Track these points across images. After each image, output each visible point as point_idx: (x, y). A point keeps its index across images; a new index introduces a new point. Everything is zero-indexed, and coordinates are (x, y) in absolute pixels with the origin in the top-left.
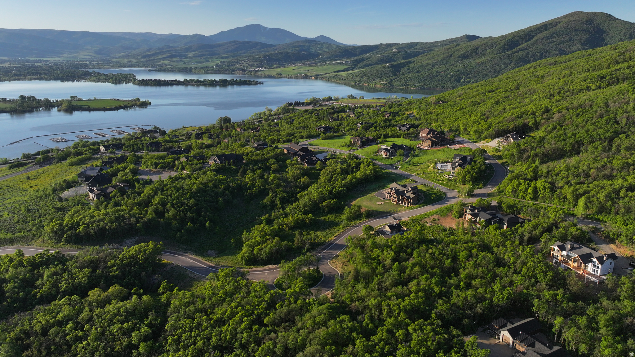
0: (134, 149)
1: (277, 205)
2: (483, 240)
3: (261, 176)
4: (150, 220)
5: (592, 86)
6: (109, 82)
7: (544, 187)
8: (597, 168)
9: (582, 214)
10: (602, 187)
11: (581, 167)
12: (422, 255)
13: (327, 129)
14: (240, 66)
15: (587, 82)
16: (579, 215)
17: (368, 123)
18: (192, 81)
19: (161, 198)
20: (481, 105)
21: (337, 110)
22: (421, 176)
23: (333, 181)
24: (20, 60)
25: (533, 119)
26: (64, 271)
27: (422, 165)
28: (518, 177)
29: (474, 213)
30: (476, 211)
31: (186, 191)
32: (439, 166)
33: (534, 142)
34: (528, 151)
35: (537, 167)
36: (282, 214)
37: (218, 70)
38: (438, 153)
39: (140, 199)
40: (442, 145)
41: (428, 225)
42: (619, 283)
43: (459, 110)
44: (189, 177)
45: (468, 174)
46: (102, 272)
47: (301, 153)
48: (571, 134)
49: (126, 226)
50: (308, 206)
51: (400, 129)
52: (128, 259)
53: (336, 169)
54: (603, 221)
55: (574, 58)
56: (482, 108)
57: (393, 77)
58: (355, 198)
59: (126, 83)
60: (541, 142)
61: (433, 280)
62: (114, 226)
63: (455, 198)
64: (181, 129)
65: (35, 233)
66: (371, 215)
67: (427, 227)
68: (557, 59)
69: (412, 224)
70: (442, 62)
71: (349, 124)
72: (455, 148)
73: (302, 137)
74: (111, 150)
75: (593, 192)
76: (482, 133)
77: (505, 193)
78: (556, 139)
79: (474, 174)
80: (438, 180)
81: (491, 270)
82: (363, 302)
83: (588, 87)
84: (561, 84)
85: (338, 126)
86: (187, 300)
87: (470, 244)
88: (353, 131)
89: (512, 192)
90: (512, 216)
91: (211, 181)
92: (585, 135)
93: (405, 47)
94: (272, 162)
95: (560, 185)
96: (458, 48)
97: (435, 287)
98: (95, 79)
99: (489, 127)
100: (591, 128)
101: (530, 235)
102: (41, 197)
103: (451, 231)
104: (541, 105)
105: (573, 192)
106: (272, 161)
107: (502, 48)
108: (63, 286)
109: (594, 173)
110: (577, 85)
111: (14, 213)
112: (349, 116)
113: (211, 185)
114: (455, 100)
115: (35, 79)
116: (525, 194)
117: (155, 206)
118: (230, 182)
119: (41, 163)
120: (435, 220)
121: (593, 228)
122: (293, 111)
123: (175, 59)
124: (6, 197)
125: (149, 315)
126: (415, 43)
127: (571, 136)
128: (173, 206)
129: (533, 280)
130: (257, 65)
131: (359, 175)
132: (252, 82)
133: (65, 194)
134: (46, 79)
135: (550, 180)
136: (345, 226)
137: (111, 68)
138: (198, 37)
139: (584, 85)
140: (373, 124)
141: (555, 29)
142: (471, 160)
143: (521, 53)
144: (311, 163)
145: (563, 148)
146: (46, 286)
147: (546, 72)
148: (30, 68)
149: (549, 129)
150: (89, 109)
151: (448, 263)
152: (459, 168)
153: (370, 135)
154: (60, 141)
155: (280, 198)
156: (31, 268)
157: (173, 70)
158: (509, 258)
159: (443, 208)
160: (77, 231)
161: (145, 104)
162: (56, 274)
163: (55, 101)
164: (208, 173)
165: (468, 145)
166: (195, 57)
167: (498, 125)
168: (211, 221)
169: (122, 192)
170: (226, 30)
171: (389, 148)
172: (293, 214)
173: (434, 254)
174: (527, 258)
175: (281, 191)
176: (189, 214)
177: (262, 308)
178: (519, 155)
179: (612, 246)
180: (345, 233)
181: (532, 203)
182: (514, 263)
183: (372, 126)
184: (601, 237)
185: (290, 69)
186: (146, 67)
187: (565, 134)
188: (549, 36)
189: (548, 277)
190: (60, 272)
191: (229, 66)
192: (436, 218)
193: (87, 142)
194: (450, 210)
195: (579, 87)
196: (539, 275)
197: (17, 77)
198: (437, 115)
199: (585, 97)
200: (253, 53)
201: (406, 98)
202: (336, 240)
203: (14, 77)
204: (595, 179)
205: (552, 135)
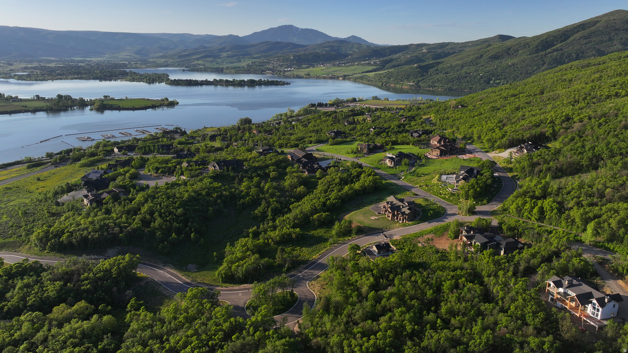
0: (145, 151)
1: (268, 216)
2: (473, 268)
3: (258, 185)
4: (134, 230)
5: (622, 92)
6: (144, 82)
7: (551, 207)
8: (613, 188)
9: (590, 241)
10: (616, 211)
11: (597, 185)
12: (403, 282)
13: (339, 134)
14: (270, 66)
15: (617, 87)
16: (587, 242)
17: (381, 128)
18: (221, 81)
19: (150, 207)
20: (500, 111)
21: (356, 112)
22: (423, 189)
23: (330, 191)
24: (65, 60)
25: (551, 128)
26: (37, 282)
27: (427, 176)
28: (525, 194)
29: (469, 234)
30: (472, 232)
31: (177, 200)
32: (444, 177)
33: (548, 155)
34: (540, 164)
35: (548, 184)
36: (270, 227)
37: (249, 70)
38: (446, 163)
39: (130, 206)
40: (451, 154)
41: (420, 245)
42: (621, 332)
43: (477, 116)
44: (185, 183)
45: (472, 188)
46: (74, 286)
47: (304, 160)
48: (589, 146)
49: (108, 236)
50: (299, 219)
51: (412, 136)
52: (102, 273)
53: (335, 179)
54: (613, 252)
55: (609, 60)
56: (500, 114)
57: (421, 78)
58: (349, 211)
59: (159, 83)
60: (555, 155)
61: (407, 316)
62: (97, 235)
63: (454, 214)
64: (202, 129)
65: (24, 239)
66: (363, 231)
67: (418, 248)
68: (591, 61)
69: (403, 243)
70: (472, 63)
71: (362, 129)
72: (465, 158)
73: (311, 142)
74: (123, 151)
75: (604, 217)
76: (496, 142)
77: (509, 212)
78: (572, 152)
79: (478, 189)
80: (440, 194)
81: (475, 306)
82: (326, 337)
83: (617, 93)
84: (588, 89)
85: (351, 130)
86: (147, 323)
87: (459, 272)
88: (364, 136)
89: (516, 211)
90: (511, 240)
91: (205, 189)
92: (605, 149)
93: (436, 48)
94: (272, 170)
95: (570, 205)
96: (490, 48)
97: (408, 324)
98: (131, 78)
99: (504, 136)
100: (613, 140)
101: (526, 265)
102: (41, 201)
103: (444, 254)
104: (563, 112)
105: (582, 215)
106: (272, 168)
107: (535, 49)
108: (31, 299)
109: (609, 193)
110: (605, 90)
111: (12, 217)
112: (364, 120)
113: (204, 193)
114: (475, 104)
115: (76, 79)
116: (530, 214)
117: (143, 214)
118: (225, 190)
119: (57, 163)
120: (429, 240)
121: (601, 258)
122: (315, 112)
123: (208, 59)
124: (12, 198)
125: (104, 339)
126: (446, 43)
127: (590, 149)
128: (160, 216)
129: (519, 322)
130: (286, 65)
131: (357, 186)
132: (279, 82)
133: (65, 198)
134: (86, 79)
135: (559, 199)
136: (333, 242)
137: (147, 68)
138: (232, 38)
139: (613, 91)
140: (386, 129)
141: (593, 28)
142: (478, 172)
143: (555, 54)
144: (312, 171)
145: (579, 162)
146: (15, 297)
147: (574, 76)
148: (74, 67)
149: (566, 140)
150: (119, 109)
151: (429, 293)
152: (463, 181)
153: (379, 141)
154: (85, 140)
155: (272, 209)
156: (7, 278)
157: (205, 70)
158: (498, 292)
159: (439, 226)
160: (61, 240)
161: (172, 104)
162: (27, 286)
163: (89, 100)
164: (205, 179)
165: (479, 155)
166: (228, 57)
167: (512, 134)
168: (196, 232)
169: (116, 198)
170: (260, 31)
171: (394, 157)
172: (282, 227)
173: (417, 282)
174: (517, 293)
175: (274, 201)
176: (175, 224)
177: (218, 337)
178: (531, 168)
179: (620, 282)
180: (331, 250)
181: (537, 224)
182: (502, 299)
183: (384, 131)
184: (609, 270)
185: (319, 69)
186: (181, 67)
187: (583, 146)
188: (586, 36)
189: (538, 319)
190: (32, 284)
191: (260, 66)
192: (430, 237)
193: (109, 142)
194: (446, 229)
195: (607, 93)
196: (527, 315)
197: (59, 77)
198: (454, 120)
199: (611, 105)
200: (284, 53)
201: (431, 100)
202: (319, 258)
203: (57, 77)
204: (610, 201)
205: (569, 147)
